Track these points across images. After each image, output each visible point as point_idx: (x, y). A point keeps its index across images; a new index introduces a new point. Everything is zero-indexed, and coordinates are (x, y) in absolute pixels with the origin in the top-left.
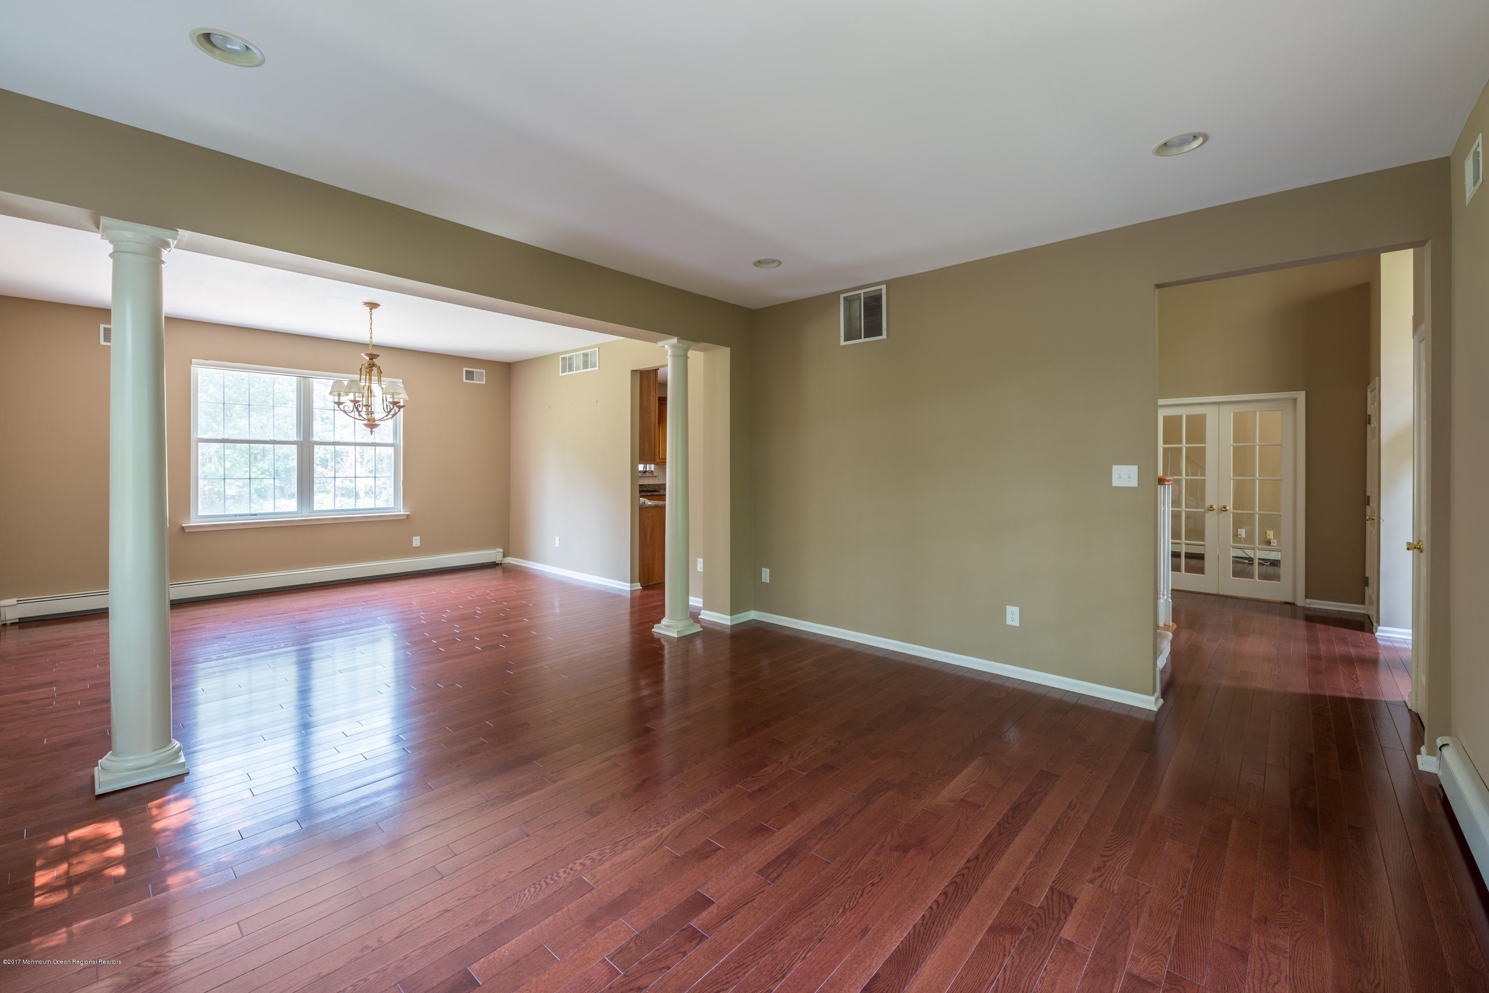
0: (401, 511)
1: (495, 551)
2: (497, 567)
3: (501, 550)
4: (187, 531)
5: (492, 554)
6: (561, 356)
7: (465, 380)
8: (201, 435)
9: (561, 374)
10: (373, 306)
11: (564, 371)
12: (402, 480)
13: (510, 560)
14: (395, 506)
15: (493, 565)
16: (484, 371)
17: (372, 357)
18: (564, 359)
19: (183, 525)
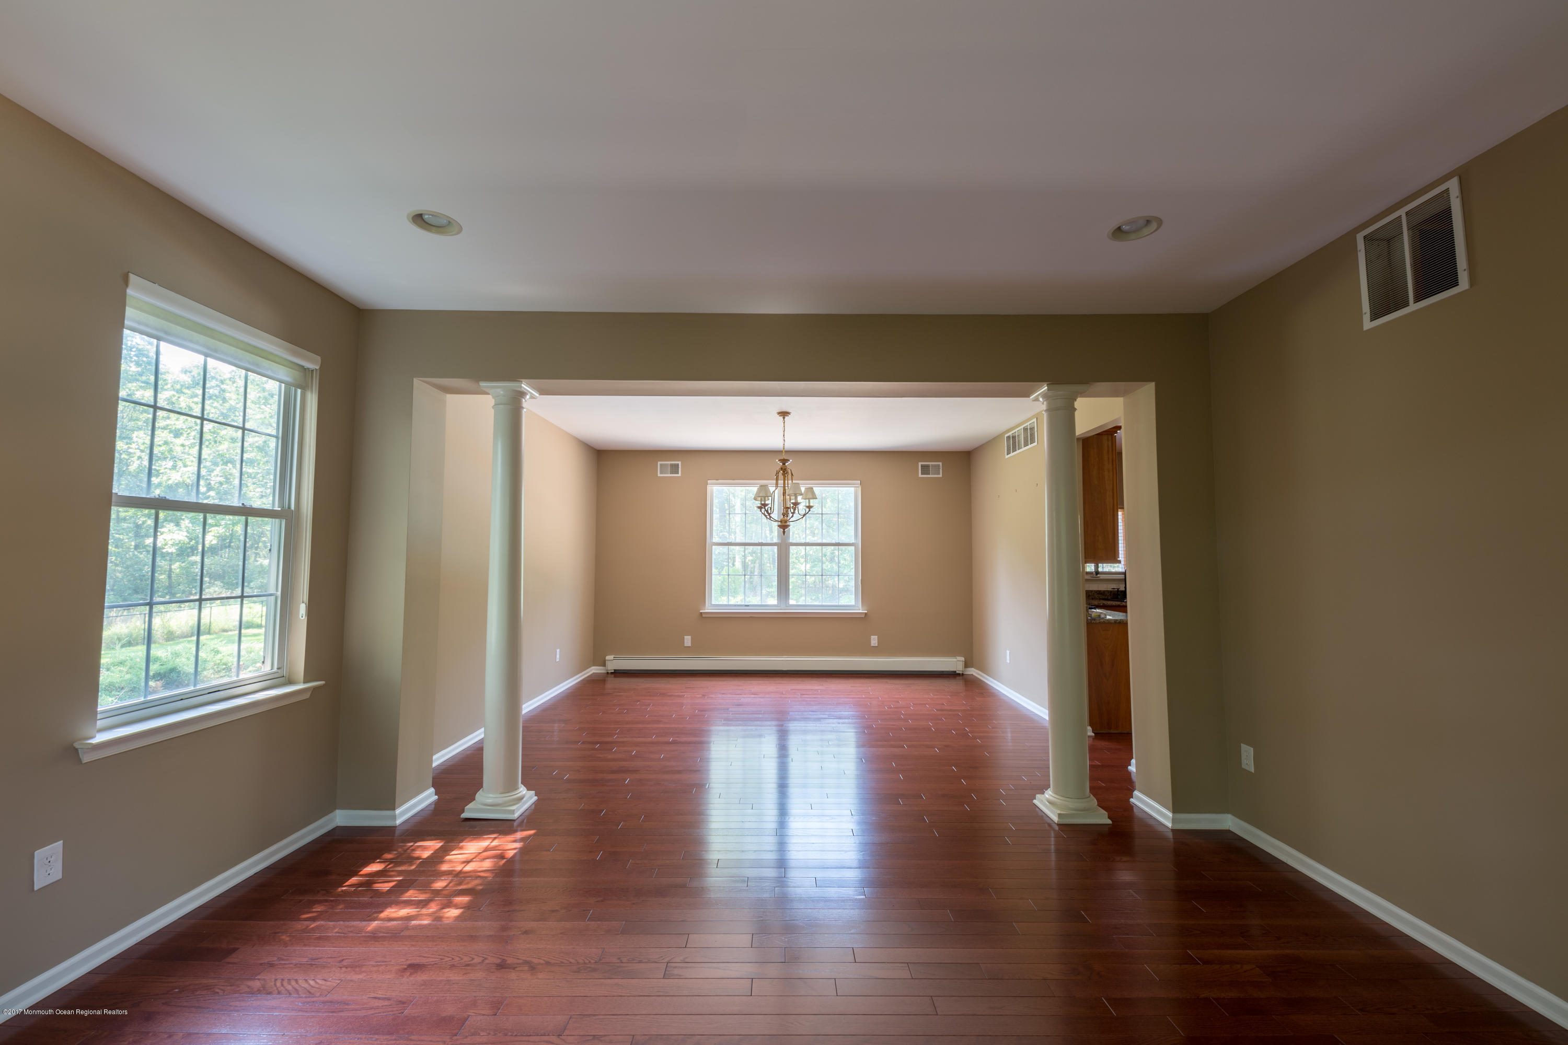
0: (860, 610)
1: (955, 660)
2: (958, 678)
3: (963, 659)
4: (704, 616)
5: (953, 663)
6: (1006, 435)
7: (920, 476)
8: (716, 539)
9: (1007, 457)
10: (784, 414)
11: (1008, 453)
12: (860, 578)
13: (972, 671)
14: (855, 603)
15: (953, 675)
16: (940, 464)
17: (784, 461)
18: (1008, 438)
19: (701, 611)
